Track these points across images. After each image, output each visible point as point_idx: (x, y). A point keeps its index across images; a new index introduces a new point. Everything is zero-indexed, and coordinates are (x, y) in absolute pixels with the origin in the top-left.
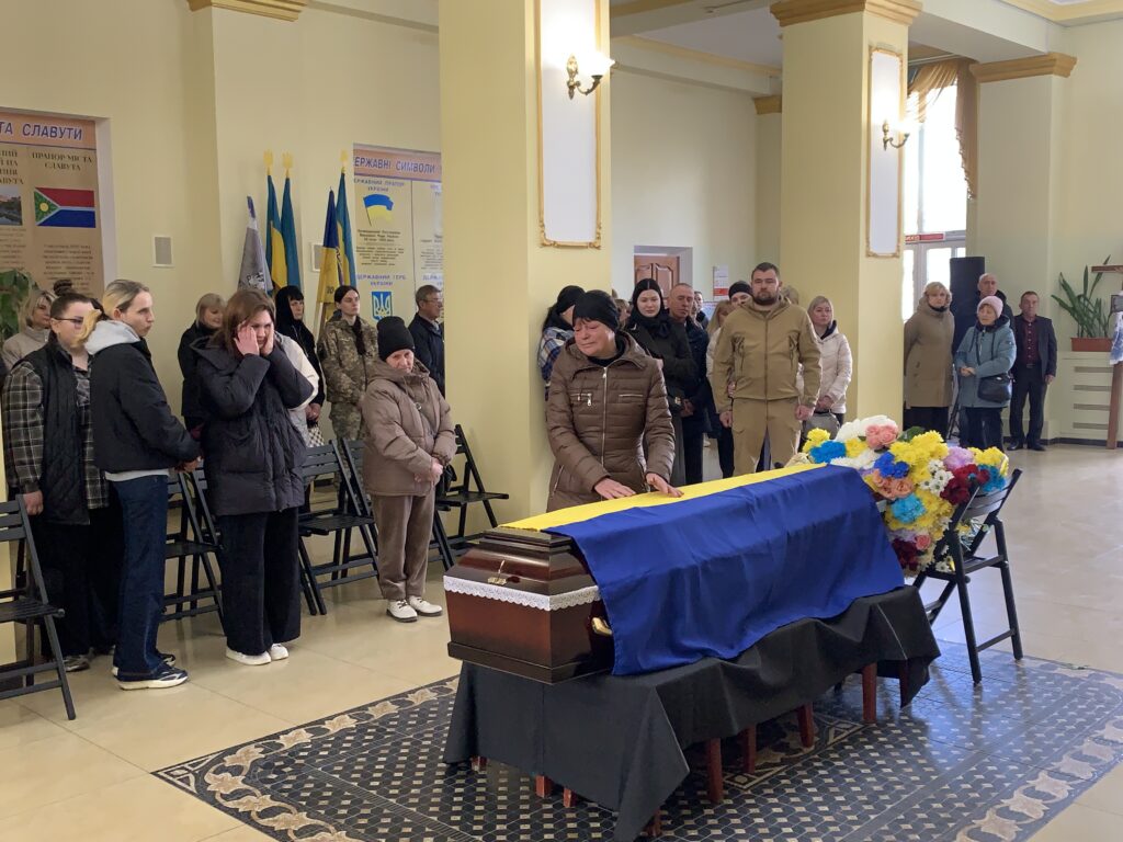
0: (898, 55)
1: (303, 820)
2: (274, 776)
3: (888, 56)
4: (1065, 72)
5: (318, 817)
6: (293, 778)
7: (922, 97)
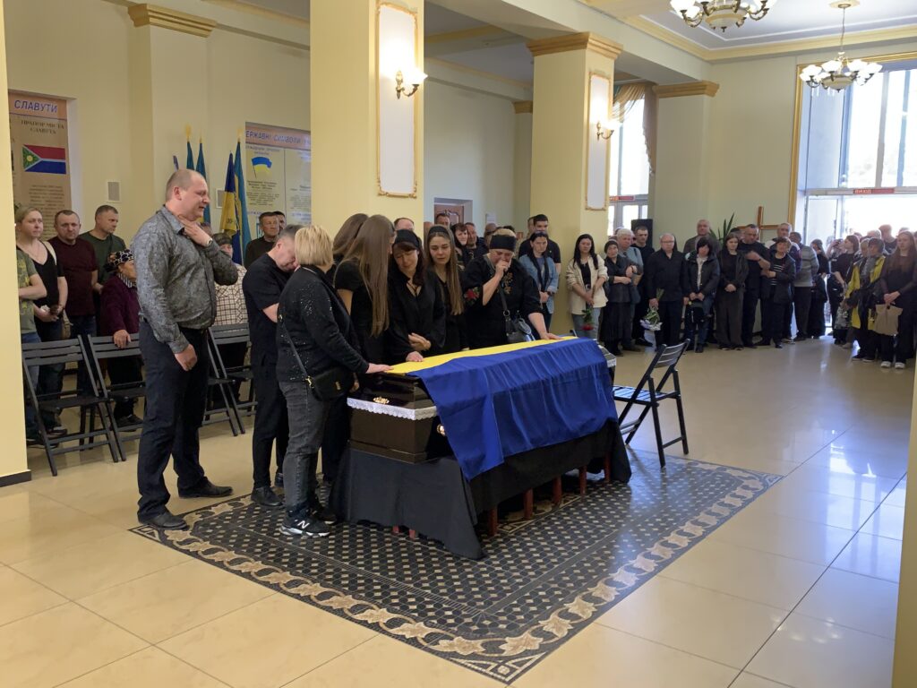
0: (608, 78)
1: (233, 555)
2: (211, 531)
3: (601, 79)
4: (712, 94)
5: (242, 553)
6: (223, 531)
7: (622, 106)
